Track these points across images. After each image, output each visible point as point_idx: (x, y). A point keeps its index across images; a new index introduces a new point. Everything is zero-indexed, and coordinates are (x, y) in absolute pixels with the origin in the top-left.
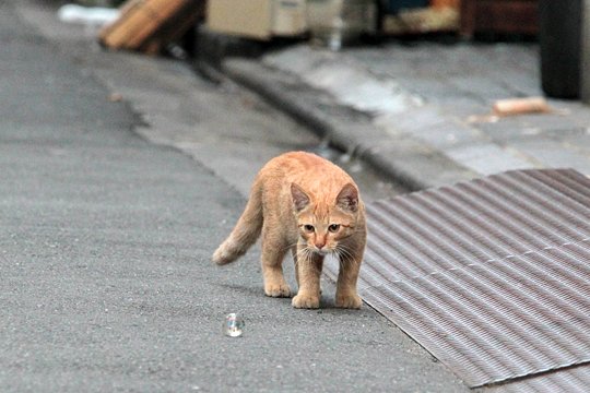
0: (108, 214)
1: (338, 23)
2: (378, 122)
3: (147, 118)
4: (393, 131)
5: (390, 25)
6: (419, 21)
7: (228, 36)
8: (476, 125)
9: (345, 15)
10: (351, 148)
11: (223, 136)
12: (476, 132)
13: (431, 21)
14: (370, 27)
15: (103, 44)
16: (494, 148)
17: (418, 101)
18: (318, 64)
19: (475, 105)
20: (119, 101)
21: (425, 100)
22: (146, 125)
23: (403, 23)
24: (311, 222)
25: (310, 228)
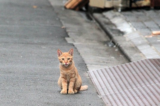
0: (49, 70)
1: (120, 5)
2: (125, 36)
3: (69, 34)
4: (127, 39)
5: (133, 5)
6: (141, 4)
7: (94, 7)
8: (146, 39)
9: (122, 3)
10: (116, 44)
11: (87, 39)
12: (146, 41)
13: (144, 3)
14: (128, 6)
15: (65, 8)
16: (149, 46)
17: (135, 30)
18: (114, 17)
19: (148, 31)
20: (64, 28)
21: (137, 30)
22: (68, 36)
23: (136, 5)
24: (63, 58)
25: (63, 59)
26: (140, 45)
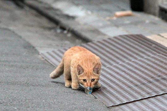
2: (76, 20)
4: (81, 23)
10: (67, 28)
11: (25, 25)
12: (109, 23)
16: (115, 28)
24: (85, 78)
25: (85, 80)
26: (102, 27)
